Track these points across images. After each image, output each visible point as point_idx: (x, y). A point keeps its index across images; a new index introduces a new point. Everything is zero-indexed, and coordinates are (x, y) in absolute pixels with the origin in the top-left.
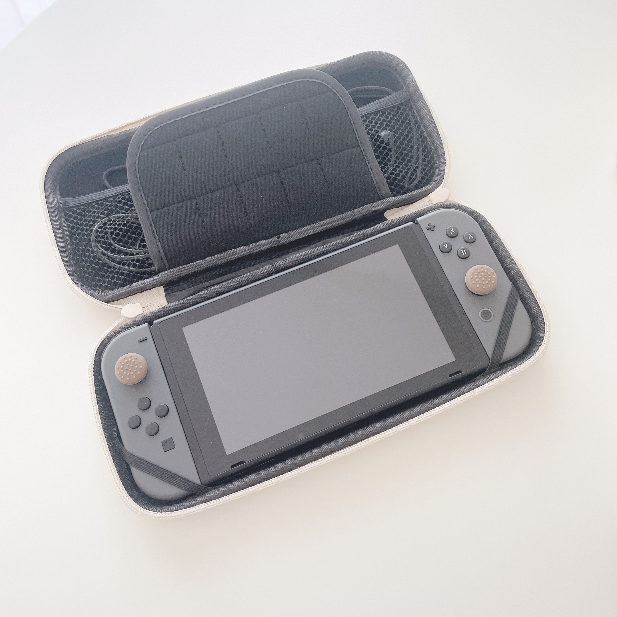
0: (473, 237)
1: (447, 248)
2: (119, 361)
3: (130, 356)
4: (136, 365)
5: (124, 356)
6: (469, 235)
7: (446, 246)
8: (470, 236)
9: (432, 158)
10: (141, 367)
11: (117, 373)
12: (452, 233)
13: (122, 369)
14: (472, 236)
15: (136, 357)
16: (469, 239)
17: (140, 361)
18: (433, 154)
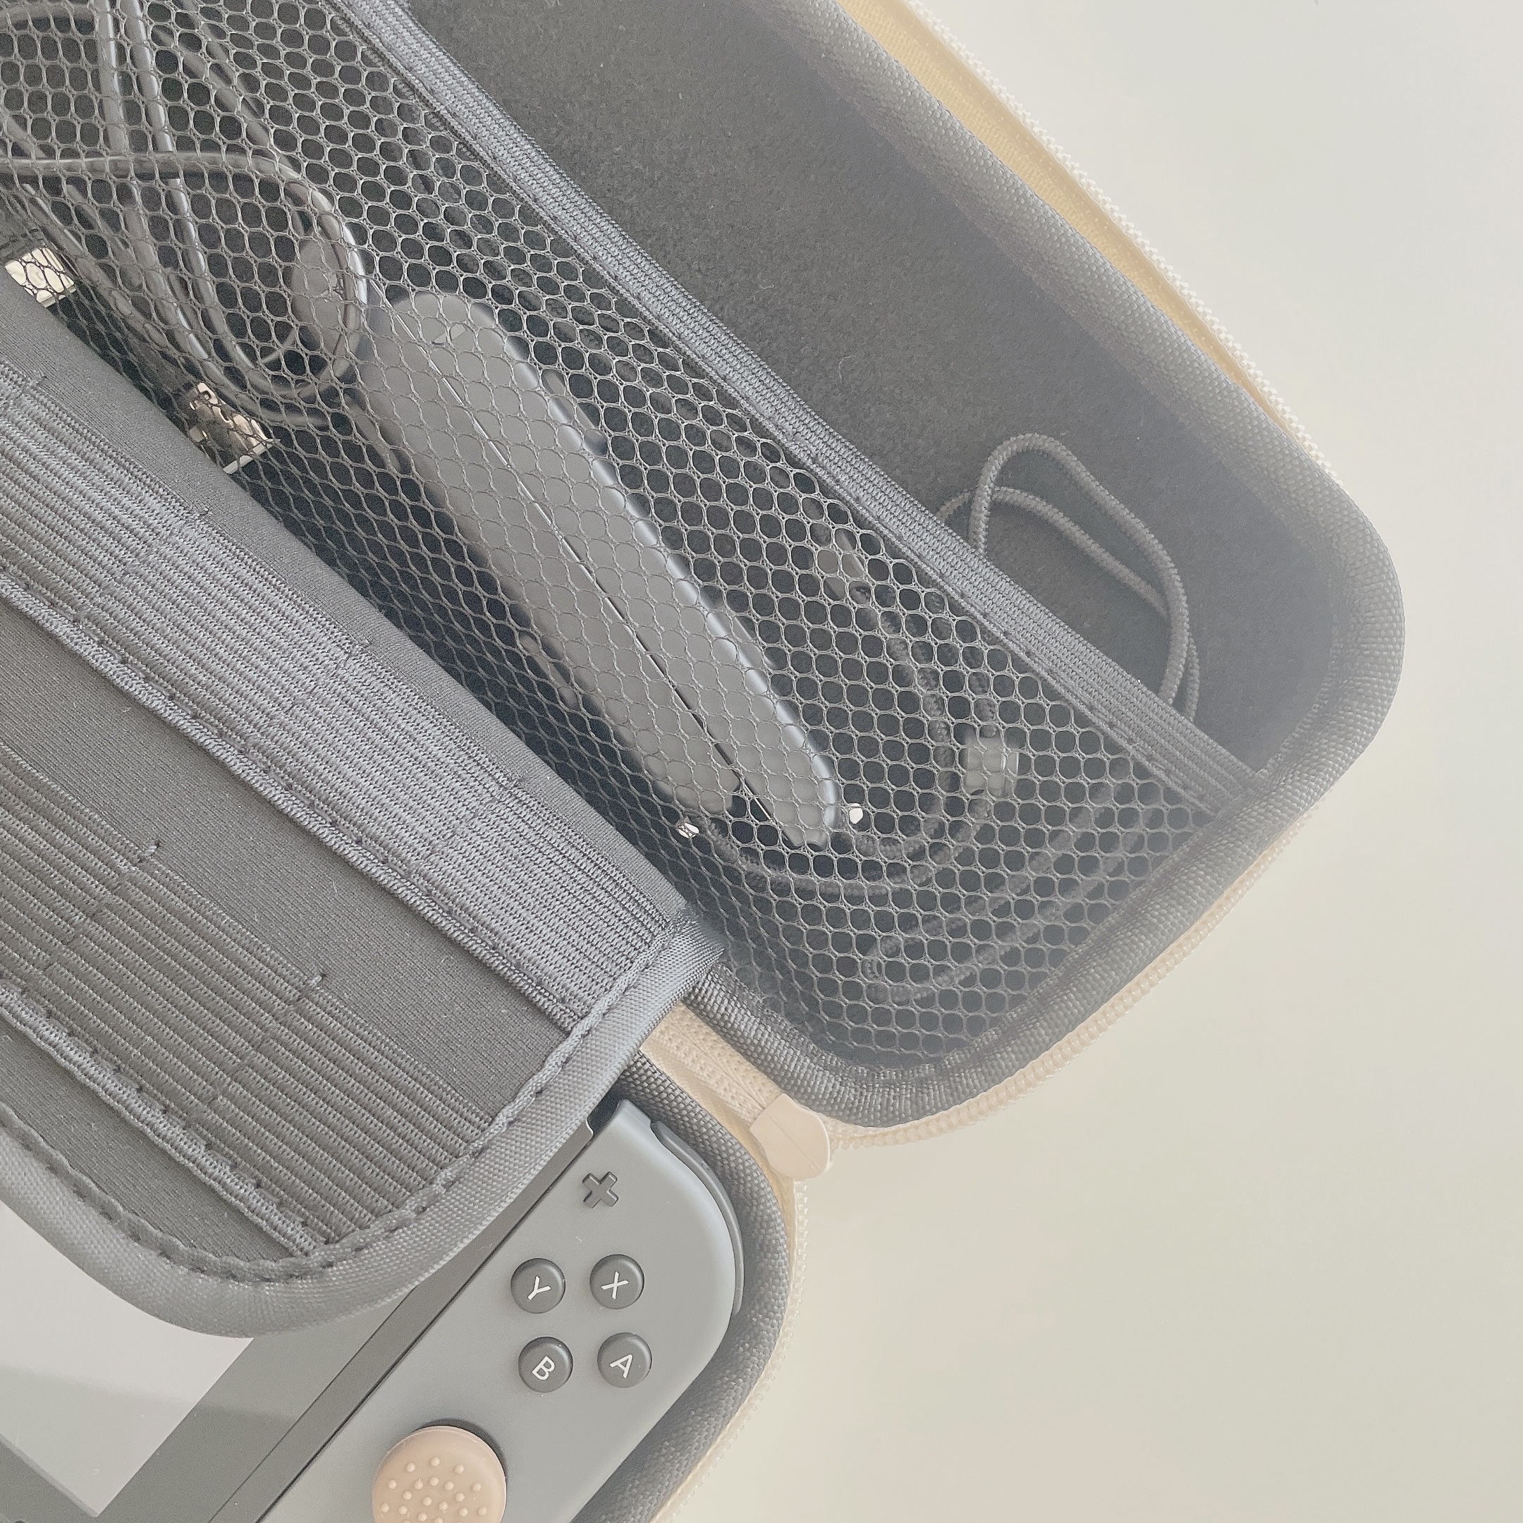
0: (625, 1376)
6: (630, 1357)
7: (536, 1291)
9: (976, 1026)
14: (626, 1370)
18: (995, 1022)
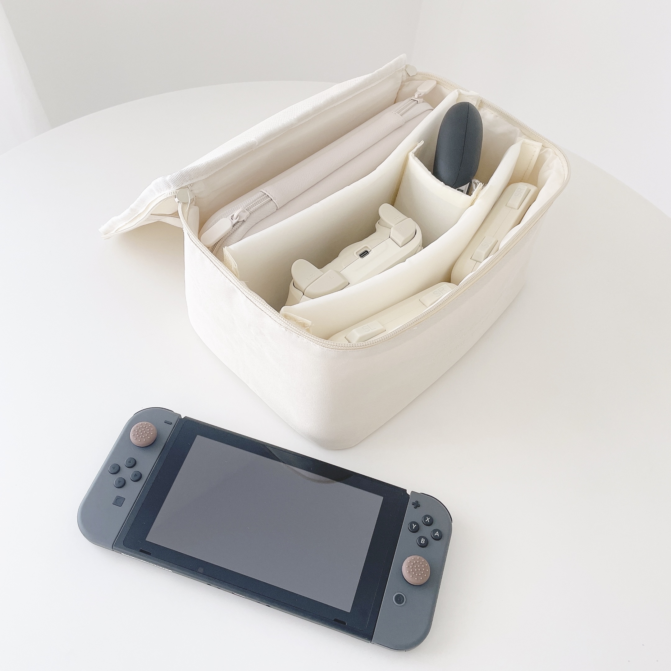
1: (414, 528)
2: (135, 426)
3: (145, 423)
4: (148, 431)
5: (140, 423)
8: (437, 534)
10: (152, 433)
11: (131, 435)
12: (426, 521)
13: (137, 432)
15: (149, 425)
16: (435, 535)
17: (152, 429)
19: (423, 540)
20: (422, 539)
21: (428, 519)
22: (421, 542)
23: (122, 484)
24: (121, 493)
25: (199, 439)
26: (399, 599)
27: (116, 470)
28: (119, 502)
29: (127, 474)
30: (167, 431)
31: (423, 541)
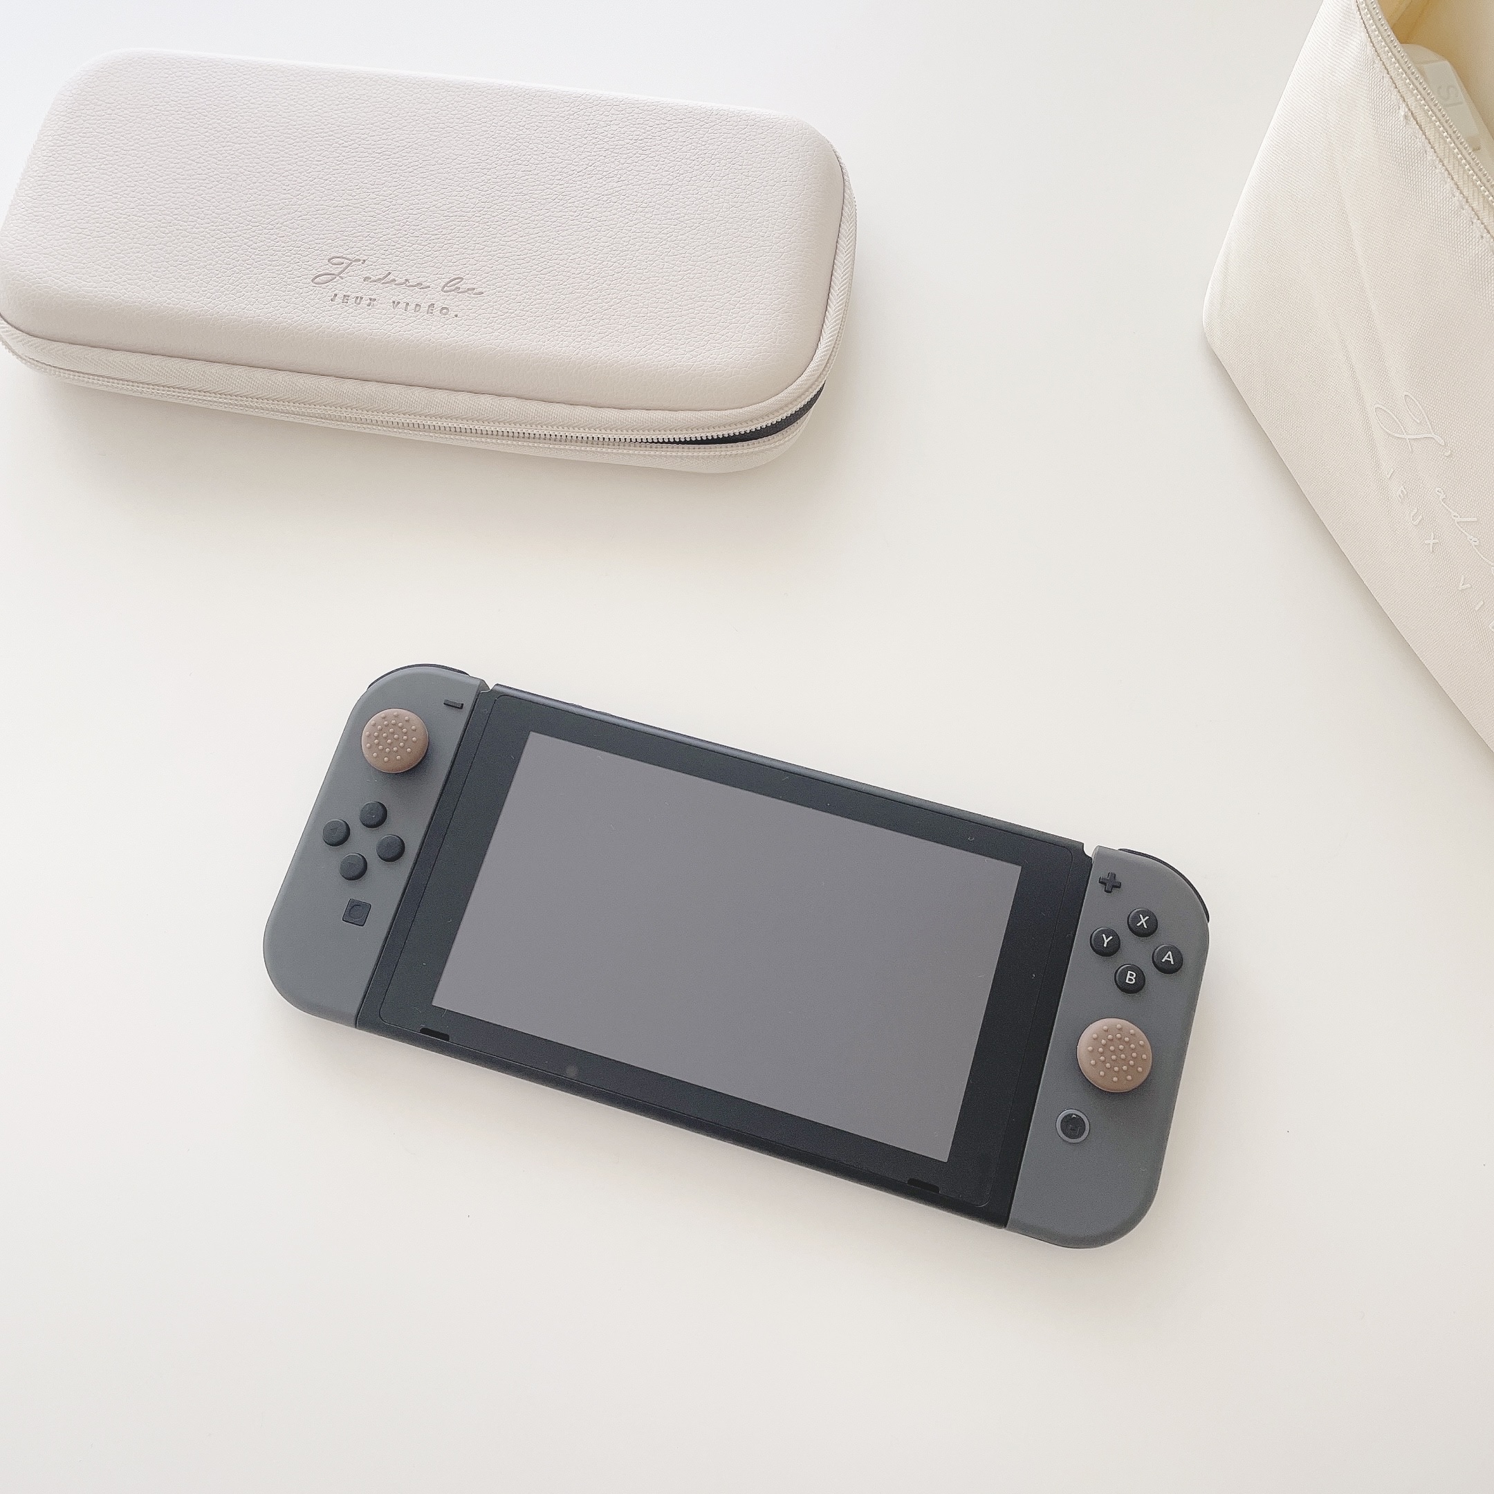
1: (1105, 945)
2: (372, 721)
3: (395, 714)
4: (406, 734)
5: (382, 714)
6: (1170, 953)
7: (1106, 941)
8: (1169, 957)
10: (414, 739)
11: (365, 745)
12: (1138, 925)
13: (377, 737)
14: (1171, 960)
15: (407, 718)
16: (1163, 961)
17: (413, 727)
19: (1131, 975)
20: (1129, 972)
21: (1143, 921)
22: (1127, 981)
23: (357, 872)
24: (358, 892)
25: (538, 746)
26: (1073, 1126)
27: (337, 836)
28: (357, 913)
29: (365, 843)
30: (452, 729)
31: (1131, 978)
